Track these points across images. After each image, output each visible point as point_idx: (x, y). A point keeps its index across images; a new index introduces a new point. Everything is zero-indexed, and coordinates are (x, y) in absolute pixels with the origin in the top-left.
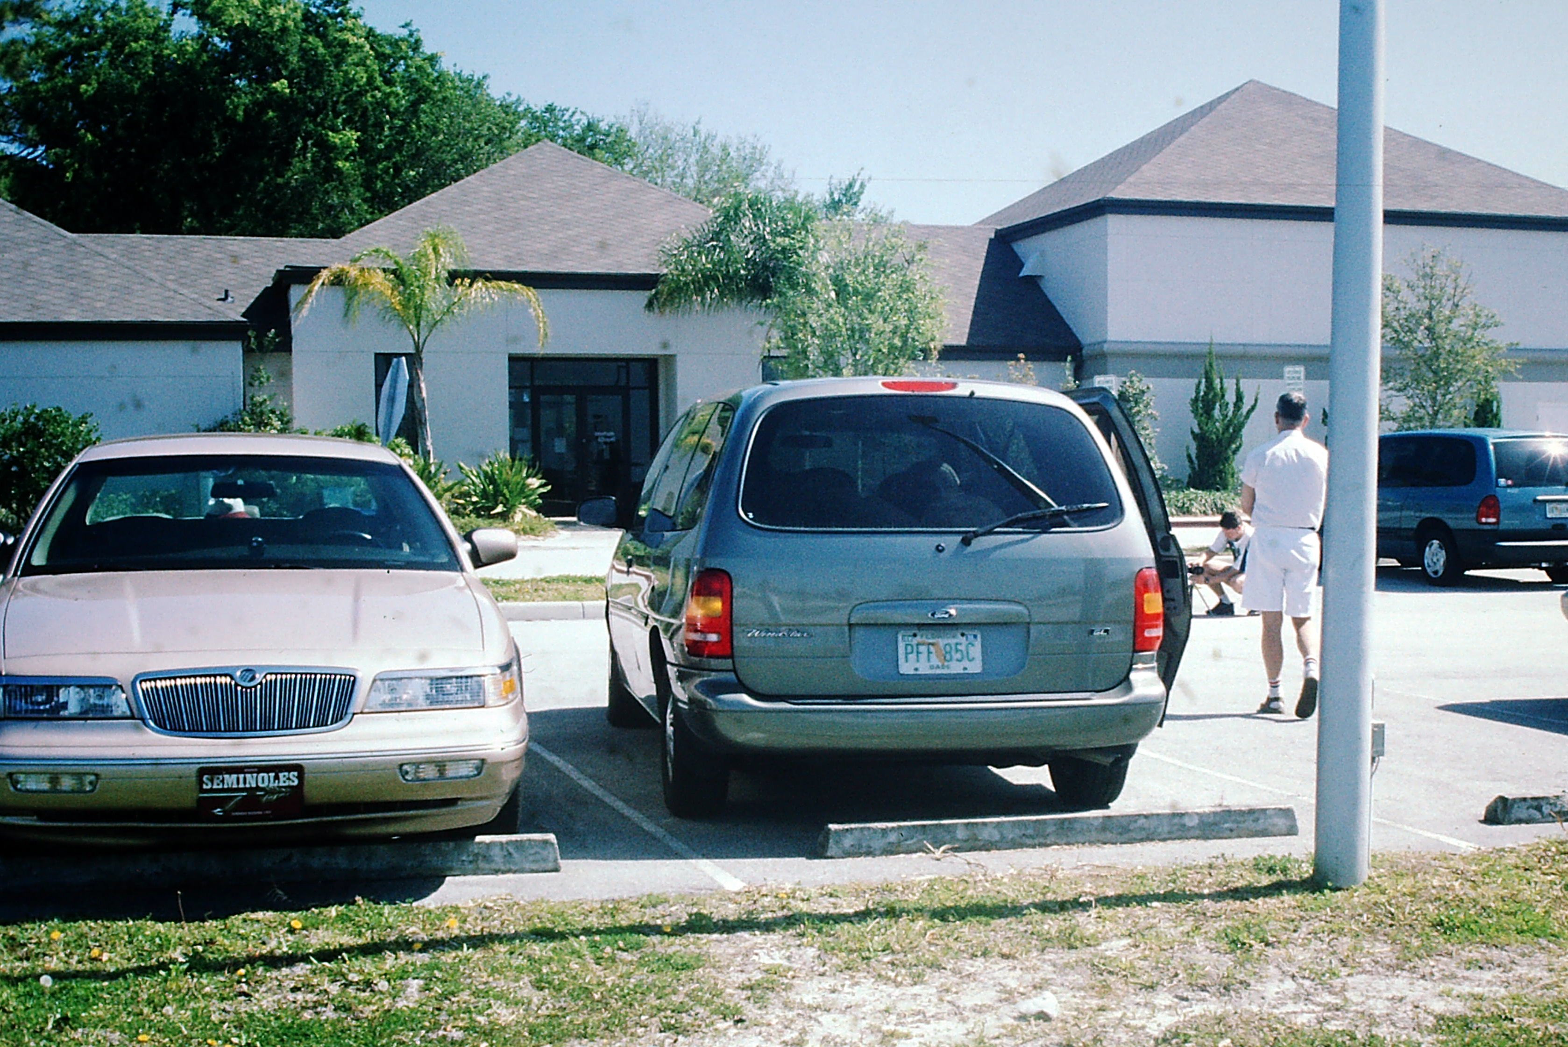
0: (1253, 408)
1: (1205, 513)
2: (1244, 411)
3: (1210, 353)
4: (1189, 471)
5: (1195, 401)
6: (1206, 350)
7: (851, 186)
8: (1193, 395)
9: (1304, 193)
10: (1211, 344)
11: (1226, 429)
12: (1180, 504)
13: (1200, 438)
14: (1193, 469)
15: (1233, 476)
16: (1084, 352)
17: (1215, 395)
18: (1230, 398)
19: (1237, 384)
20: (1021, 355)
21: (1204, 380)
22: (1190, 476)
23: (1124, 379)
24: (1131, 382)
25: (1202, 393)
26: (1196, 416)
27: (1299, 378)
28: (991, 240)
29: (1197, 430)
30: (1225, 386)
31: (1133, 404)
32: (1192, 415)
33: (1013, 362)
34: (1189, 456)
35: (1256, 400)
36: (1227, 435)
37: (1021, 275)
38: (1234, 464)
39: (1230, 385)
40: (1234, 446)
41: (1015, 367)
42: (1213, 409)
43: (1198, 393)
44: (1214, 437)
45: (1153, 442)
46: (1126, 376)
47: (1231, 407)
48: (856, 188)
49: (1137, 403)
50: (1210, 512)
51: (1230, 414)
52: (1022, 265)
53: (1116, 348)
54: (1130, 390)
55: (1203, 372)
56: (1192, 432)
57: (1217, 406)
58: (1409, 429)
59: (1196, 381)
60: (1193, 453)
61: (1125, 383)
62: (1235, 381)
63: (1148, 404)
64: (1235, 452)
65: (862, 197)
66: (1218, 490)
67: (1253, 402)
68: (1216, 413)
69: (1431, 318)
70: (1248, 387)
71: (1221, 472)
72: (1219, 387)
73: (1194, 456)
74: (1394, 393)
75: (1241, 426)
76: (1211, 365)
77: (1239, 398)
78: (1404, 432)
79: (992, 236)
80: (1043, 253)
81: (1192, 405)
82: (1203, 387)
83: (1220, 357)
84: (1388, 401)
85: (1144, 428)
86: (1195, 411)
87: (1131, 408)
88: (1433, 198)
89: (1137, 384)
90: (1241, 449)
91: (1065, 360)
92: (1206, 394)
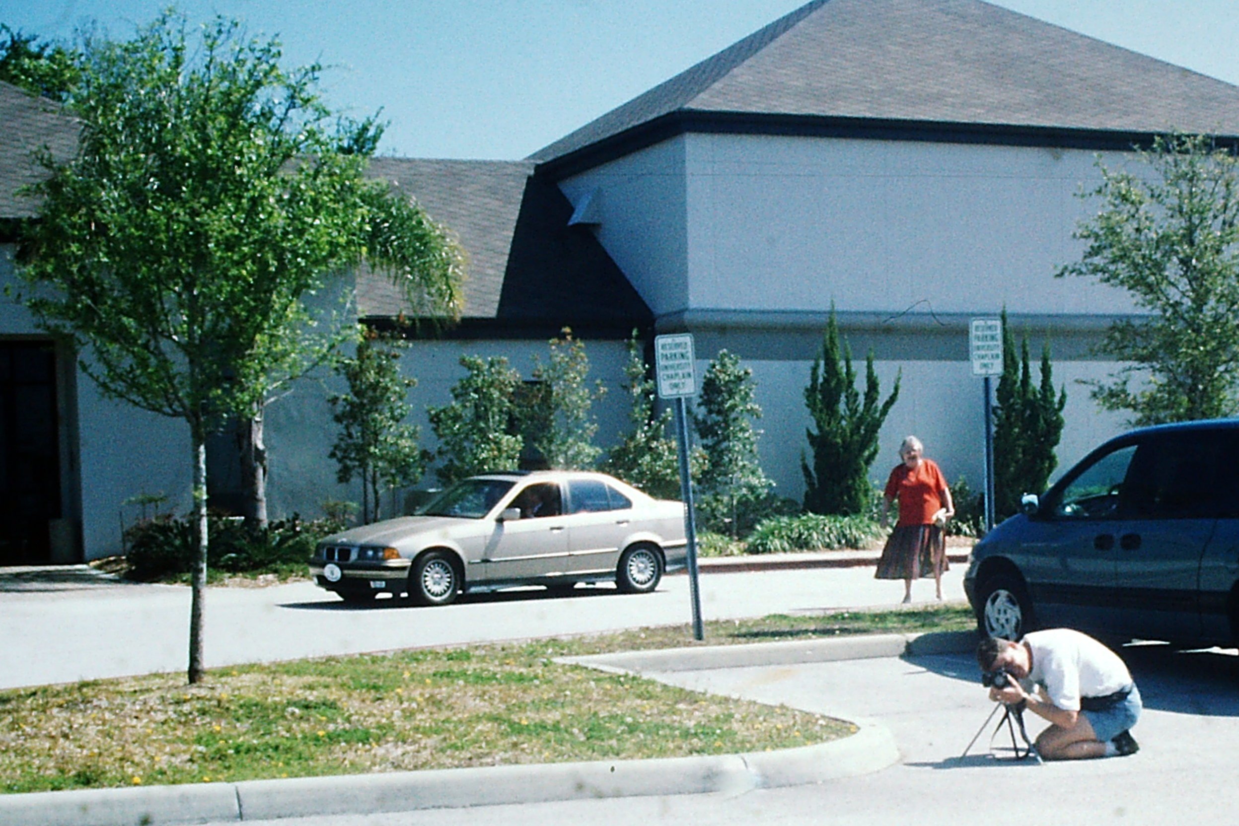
0: (892, 400)
1: (829, 547)
2: (880, 404)
3: (831, 324)
4: (805, 488)
5: (811, 392)
6: (824, 319)
7: (365, 129)
8: (809, 384)
9: (953, 105)
10: (831, 313)
11: (856, 429)
12: (795, 535)
13: (820, 442)
14: (811, 484)
15: (866, 495)
16: (656, 325)
17: (839, 382)
18: (860, 385)
19: (869, 367)
20: (567, 330)
21: (822, 363)
22: (807, 494)
23: (711, 362)
24: (723, 365)
25: (821, 380)
26: (814, 411)
27: (993, 338)
28: (529, 178)
29: (815, 432)
30: (853, 369)
31: (726, 396)
32: (809, 410)
33: (555, 340)
34: (805, 468)
35: (896, 389)
36: (856, 438)
37: (570, 223)
38: (867, 478)
39: (859, 368)
40: (866, 453)
41: (558, 345)
42: (837, 401)
43: (814, 378)
44: (839, 440)
45: (755, 448)
46: (715, 358)
47: (861, 399)
48: (371, 132)
49: (731, 395)
50: (836, 546)
51: (861, 408)
52: (571, 210)
53: (699, 318)
54: (722, 376)
55: (820, 349)
56: (810, 435)
57: (843, 398)
58: (1158, 421)
59: (812, 363)
60: (811, 463)
61: (714, 366)
62: (865, 363)
63: (747, 394)
64: (868, 462)
65: (378, 144)
66: (845, 514)
67: (892, 391)
68: (842, 407)
69: (1191, 243)
70: (885, 371)
71: (849, 489)
72: (844, 370)
73: (811, 468)
74: (1135, 364)
75: (877, 424)
76: (832, 339)
77: (873, 385)
78: (1153, 427)
79: (532, 172)
80: (599, 192)
81: (808, 398)
82: (821, 370)
83: (843, 330)
84: (1123, 377)
85: (743, 430)
86: (812, 405)
87: (724, 402)
88: (1126, 114)
89: (731, 369)
90: (877, 457)
91: (630, 337)
92: (826, 380)
